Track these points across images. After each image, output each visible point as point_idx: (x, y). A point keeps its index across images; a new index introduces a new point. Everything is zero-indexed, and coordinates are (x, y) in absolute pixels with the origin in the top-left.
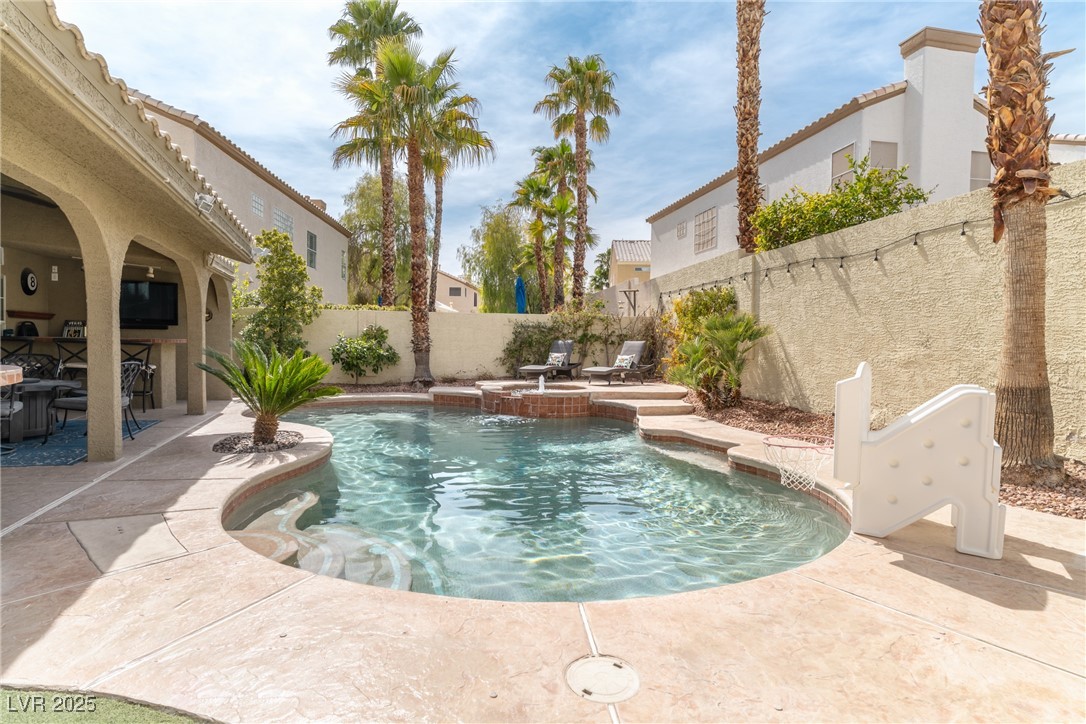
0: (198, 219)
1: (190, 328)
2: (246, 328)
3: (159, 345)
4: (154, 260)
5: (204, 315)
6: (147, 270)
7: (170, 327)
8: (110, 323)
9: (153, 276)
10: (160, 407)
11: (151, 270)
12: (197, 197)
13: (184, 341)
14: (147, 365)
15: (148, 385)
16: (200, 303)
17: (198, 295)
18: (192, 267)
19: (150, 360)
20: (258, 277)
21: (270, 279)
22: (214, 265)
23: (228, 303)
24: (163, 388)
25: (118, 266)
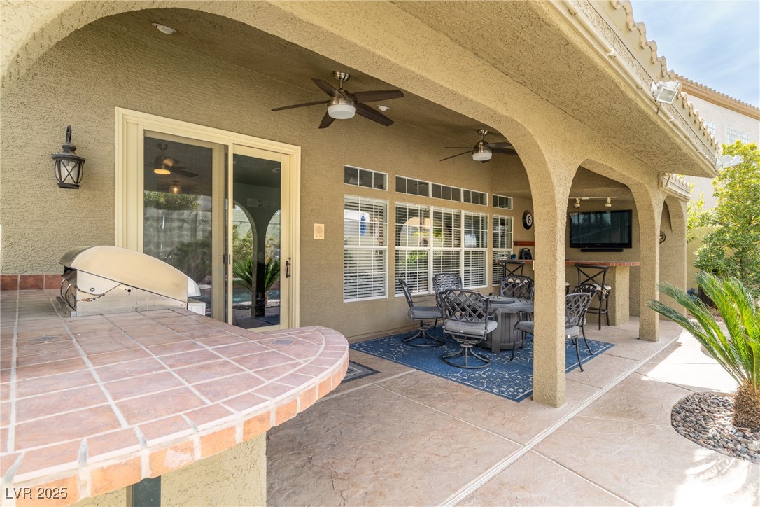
0: (654, 118)
1: (643, 252)
2: (701, 248)
3: (614, 268)
4: (609, 190)
5: (658, 238)
6: (605, 201)
7: (624, 249)
8: (554, 256)
9: (610, 205)
10: (615, 325)
11: (609, 200)
12: (654, 87)
13: (637, 264)
14: (602, 287)
15: (604, 303)
16: (653, 227)
17: (652, 218)
18: (646, 190)
19: (606, 282)
20: (716, 195)
21: (731, 196)
22: (669, 186)
23: (682, 224)
24: (617, 307)
25: (563, 193)
